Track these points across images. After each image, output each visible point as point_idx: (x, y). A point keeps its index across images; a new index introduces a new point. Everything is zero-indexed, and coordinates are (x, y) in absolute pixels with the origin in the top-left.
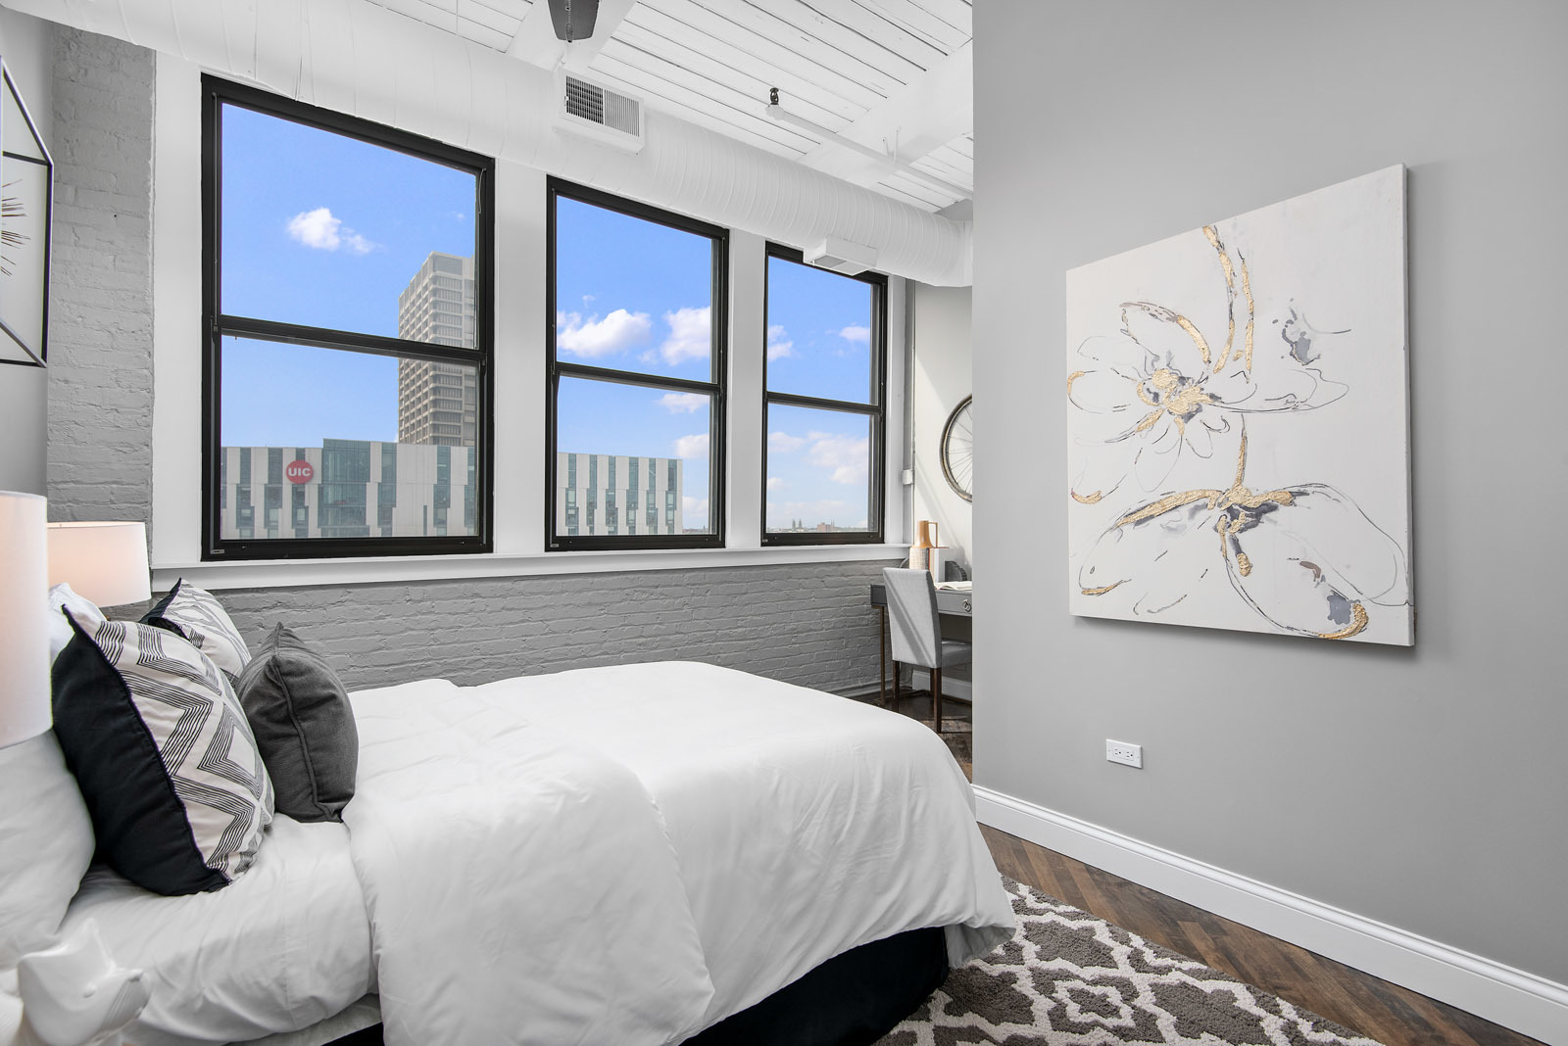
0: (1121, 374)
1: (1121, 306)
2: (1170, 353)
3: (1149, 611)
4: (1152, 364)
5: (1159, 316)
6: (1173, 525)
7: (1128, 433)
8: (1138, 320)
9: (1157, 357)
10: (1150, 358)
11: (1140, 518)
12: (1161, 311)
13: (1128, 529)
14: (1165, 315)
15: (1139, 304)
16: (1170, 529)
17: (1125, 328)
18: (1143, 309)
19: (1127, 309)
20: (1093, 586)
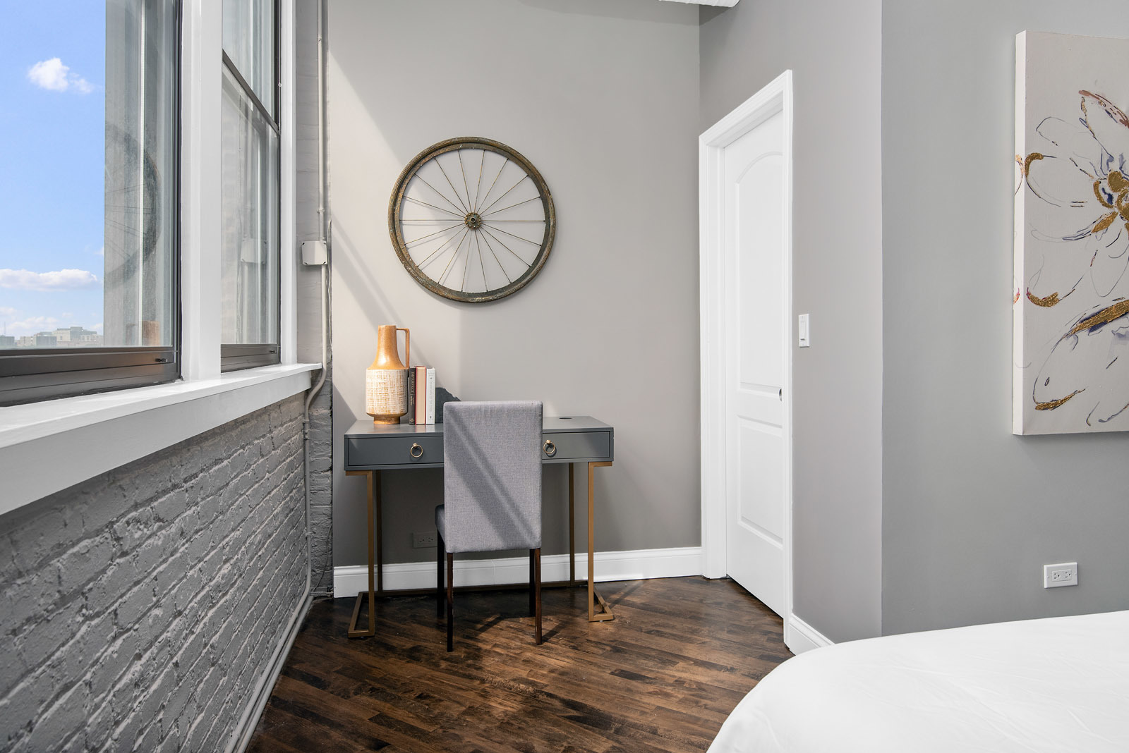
0: (1079, 167)
1: (1080, 92)
2: (1122, 156)
3: (1101, 421)
4: (1108, 164)
5: (1113, 115)
6: (1122, 332)
7: (1085, 232)
8: (1095, 112)
9: (1111, 159)
10: (1106, 158)
11: (1095, 322)
12: (1115, 111)
13: (1083, 335)
14: (1118, 117)
15: (1097, 97)
16: (1120, 336)
17: (1084, 118)
18: (1100, 103)
19: (1086, 98)
20: (1048, 400)
